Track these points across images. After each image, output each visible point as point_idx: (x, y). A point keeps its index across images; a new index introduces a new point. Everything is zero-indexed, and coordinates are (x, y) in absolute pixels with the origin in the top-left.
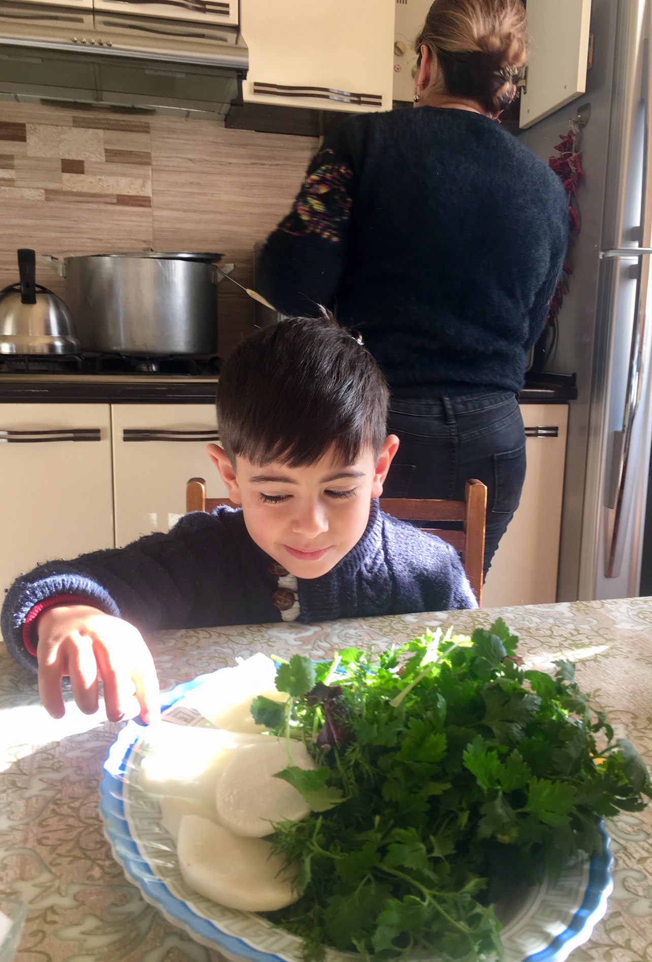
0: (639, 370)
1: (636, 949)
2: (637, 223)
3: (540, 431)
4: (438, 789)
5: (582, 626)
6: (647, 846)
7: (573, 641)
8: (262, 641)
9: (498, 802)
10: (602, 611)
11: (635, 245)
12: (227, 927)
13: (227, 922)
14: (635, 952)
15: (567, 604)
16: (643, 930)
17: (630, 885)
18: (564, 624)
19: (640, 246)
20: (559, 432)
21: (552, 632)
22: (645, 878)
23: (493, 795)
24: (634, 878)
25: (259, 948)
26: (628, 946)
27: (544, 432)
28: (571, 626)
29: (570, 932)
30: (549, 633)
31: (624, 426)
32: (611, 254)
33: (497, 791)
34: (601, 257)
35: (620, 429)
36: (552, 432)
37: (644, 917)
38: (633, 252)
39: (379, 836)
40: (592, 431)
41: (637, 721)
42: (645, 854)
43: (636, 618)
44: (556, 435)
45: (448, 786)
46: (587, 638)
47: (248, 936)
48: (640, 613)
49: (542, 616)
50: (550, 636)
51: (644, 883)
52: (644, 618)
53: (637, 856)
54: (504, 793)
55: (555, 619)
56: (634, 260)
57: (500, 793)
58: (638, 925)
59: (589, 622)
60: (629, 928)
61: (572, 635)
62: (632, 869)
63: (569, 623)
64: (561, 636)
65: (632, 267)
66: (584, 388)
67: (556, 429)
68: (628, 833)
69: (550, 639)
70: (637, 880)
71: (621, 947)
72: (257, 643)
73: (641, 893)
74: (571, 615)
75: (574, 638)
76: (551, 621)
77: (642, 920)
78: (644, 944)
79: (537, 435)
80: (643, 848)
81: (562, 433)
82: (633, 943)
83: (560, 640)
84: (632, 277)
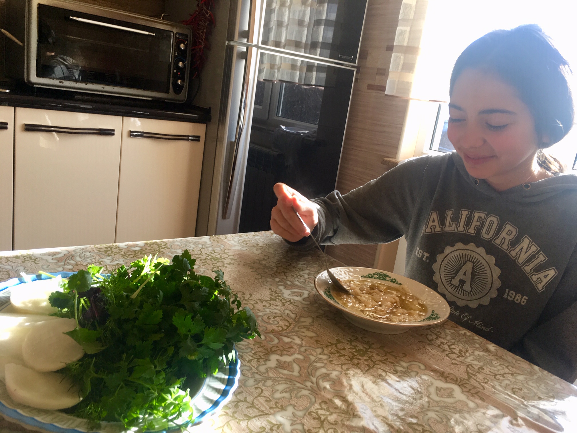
0: (245, 108)
1: (249, 401)
2: (246, 29)
3: (190, 138)
4: (157, 337)
5: (216, 249)
6: (251, 354)
7: (212, 256)
8: (30, 261)
9: (189, 340)
10: (225, 240)
11: (245, 41)
12: (42, 419)
13: (42, 417)
14: (249, 403)
15: (208, 237)
16: (252, 392)
17: (245, 373)
18: (208, 248)
19: (248, 41)
20: (201, 139)
21: (201, 252)
22: (251, 369)
23: (186, 336)
24: (246, 370)
25: (64, 427)
26: (245, 400)
27: (192, 138)
28: (211, 249)
29: (223, 397)
30: (199, 252)
31: (236, 138)
32: (232, 43)
33: (188, 335)
34: (226, 44)
35: (234, 140)
36: (197, 139)
37: (252, 386)
38: (244, 45)
39: (126, 364)
40: (219, 140)
41: (245, 296)
42: (251, 358)
43: (242, 244)
44: (199, 140)
45: (163, 335)
46: (219, 254)
47: (57, 422)
48: (244, 241)
49: (195, 244)
50: (200, 254)
51: (250, 371)
52: (246, 244)
53: (247, 359)
54: (191, 336)
55: (203, 245)
56: (244, 49)
57: (190, 336)
58: (249, 391)
59: (220, 247)
60: (245, 392)
61: (212, 253)
62: (245, 366)
63: (209, 247)
64: (206, 254)
65: (243, 52)
66: (215, 115)
67: (199, 137)
68: (243, 349)
69: (200, 256)
70: (248, 371)
71: (242, 401)
72: (28, 262)
73: (250, 376)
74: (210, 243)
75: (212, 255)
76: (200, 246)
77: (251, 388)
78: (252, 398)
79: (188, 140)
80: (250, 356)
81: (202, 139)
82: (247, 399)
83: (205, 256)
84: (243, 58)
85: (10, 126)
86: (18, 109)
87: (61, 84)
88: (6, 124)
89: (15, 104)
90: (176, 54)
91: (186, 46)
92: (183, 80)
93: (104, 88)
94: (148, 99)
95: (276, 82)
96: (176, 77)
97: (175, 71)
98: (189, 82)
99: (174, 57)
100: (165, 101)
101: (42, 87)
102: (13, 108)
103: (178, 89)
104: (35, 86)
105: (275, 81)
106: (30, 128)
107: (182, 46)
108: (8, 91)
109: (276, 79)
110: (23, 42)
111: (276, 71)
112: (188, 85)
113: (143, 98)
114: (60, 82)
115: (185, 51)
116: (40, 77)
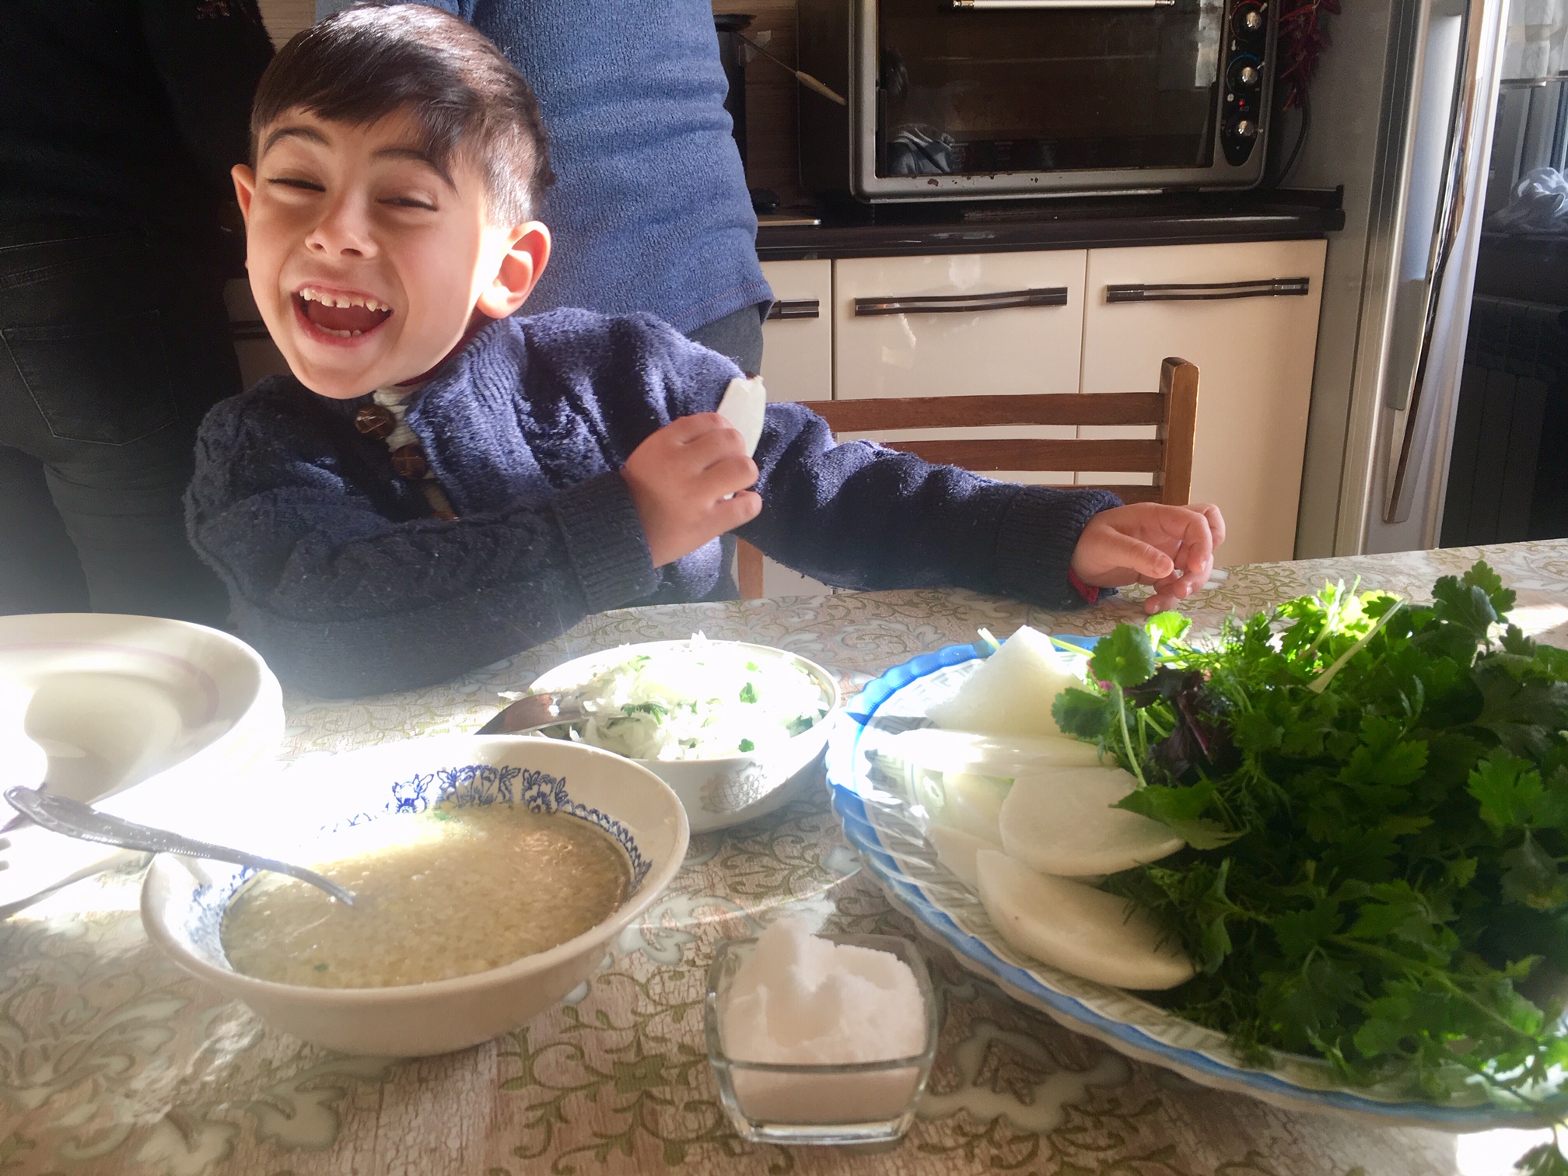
4: (1409, 825)
12: (1100, 1008)
13: (1099, 1002)
20: (1310, 286)
23: (1516, 837)
25: (1164, 1040)
27: (1283, 288)
33: (1522, 831)
35: (1422, 276)
36: (1297, 287)
39: (1324, 889)
40: (1370, 283)
44: (1303, 291)
45: (1428, 821)
47: (1140, 1023)
48: (1549, 564)
52: (1560, 573)
54: (1533, 834)
66: (1358, 209)
67: (1304, 281)
79: (1271, 293)
81: (1315, 287)
85: (824, 310)
86: (841, 264)
87: (932, 187)
88: (816, 303)
89: (833, 252)
90: (1234, 48)
91: (1263, 17)
92: (1253, 119)
93: (1036, 180)
94: (1152, 192)
95: (1544, 84)
96: (1233, 114)
97: (1230, 98)
98: (1270, 126)
99: (1227, 57)
100: (1201, 189)
101: (888, 201)
102: (829, 261)
103: (1237, 149)
104: (872, 201)
105: (1543, 79)
106: (866, 308)
107: (1251, 19)
108: (816, 222)
109: (1544, 74)
110: (845, 95)
111: (1546, 44)
112: (1266, 135)
113: (1140, 192)
114: (930, 182)
115: (1260, 31)
116: (885, 177)
